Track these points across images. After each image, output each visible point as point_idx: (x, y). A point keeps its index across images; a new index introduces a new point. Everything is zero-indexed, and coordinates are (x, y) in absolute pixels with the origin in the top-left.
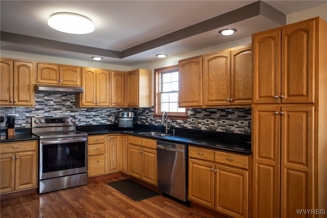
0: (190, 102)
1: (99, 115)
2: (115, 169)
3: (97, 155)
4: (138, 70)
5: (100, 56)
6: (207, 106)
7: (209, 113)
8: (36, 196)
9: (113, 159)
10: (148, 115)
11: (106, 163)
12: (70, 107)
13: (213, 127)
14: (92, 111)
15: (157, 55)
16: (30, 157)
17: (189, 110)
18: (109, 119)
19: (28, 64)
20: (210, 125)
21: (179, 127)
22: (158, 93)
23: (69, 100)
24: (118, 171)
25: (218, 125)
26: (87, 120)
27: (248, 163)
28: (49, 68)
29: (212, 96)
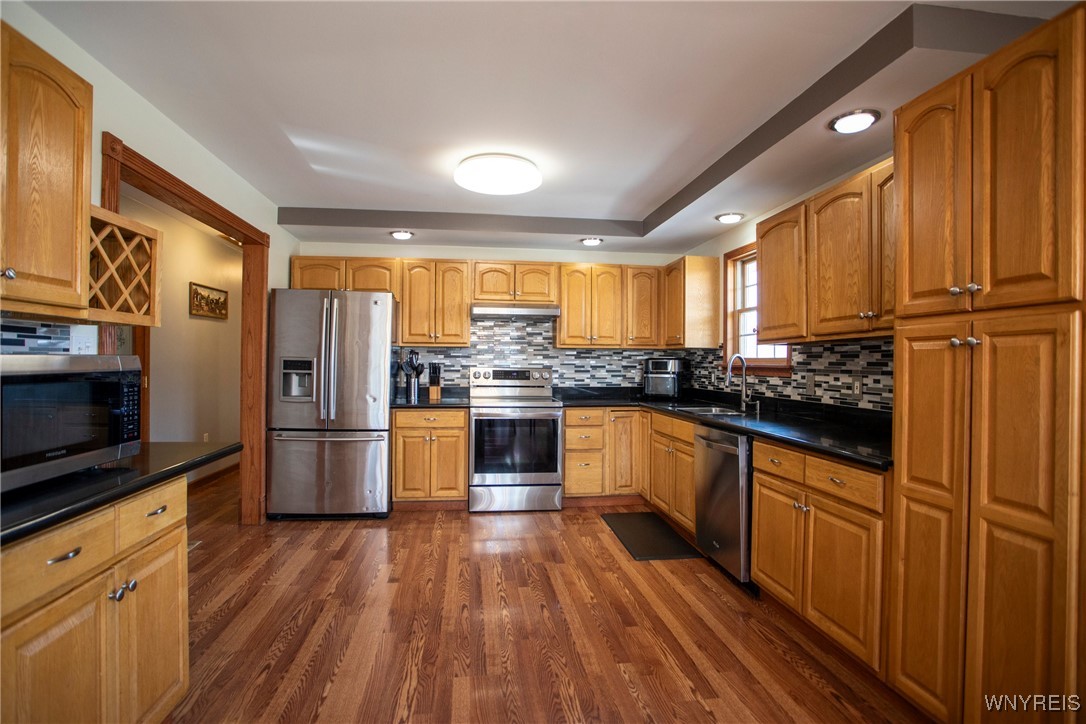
0: (780, 327)
1: (604, 367)
2: (626, 486)
3: (586, 451)
4: (683, 259)
5: (595, 236)
6: (816, 335)
7: (842, 356)
8: (464, 515)
9: (623, 462)
10: (712, 368)
11: (607, 470)
12: (541, 348)
13: (849, 395)
14: (588, 358)
15: (717, 218)
16: (454, 439)
17: (795, 350)
18: (629, 375)
19: (458, 266)
20: (843, 391)
21: (771, 395)
22: (733, 313)
23: (541, 334)
24: (633, 491)
25: (861, 388)
26: (579, 376)
27: (881, 494)
28: (496, 271)
29: (827, 308)
